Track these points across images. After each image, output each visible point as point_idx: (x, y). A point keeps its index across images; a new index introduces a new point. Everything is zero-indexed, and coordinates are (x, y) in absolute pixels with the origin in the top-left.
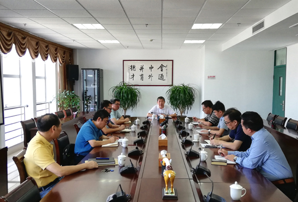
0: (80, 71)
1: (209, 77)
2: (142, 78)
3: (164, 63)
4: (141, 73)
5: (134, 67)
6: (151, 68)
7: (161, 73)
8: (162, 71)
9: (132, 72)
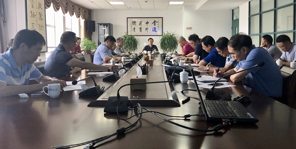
0: (96, 25)
1: (187, 28)
2: (141, 31)
3: (157, 20)
4: (140, 27)
5: (135, 22)
6: (147, 23)
7: (155, 26)
8: (155, 25)
9: (133, 26)
